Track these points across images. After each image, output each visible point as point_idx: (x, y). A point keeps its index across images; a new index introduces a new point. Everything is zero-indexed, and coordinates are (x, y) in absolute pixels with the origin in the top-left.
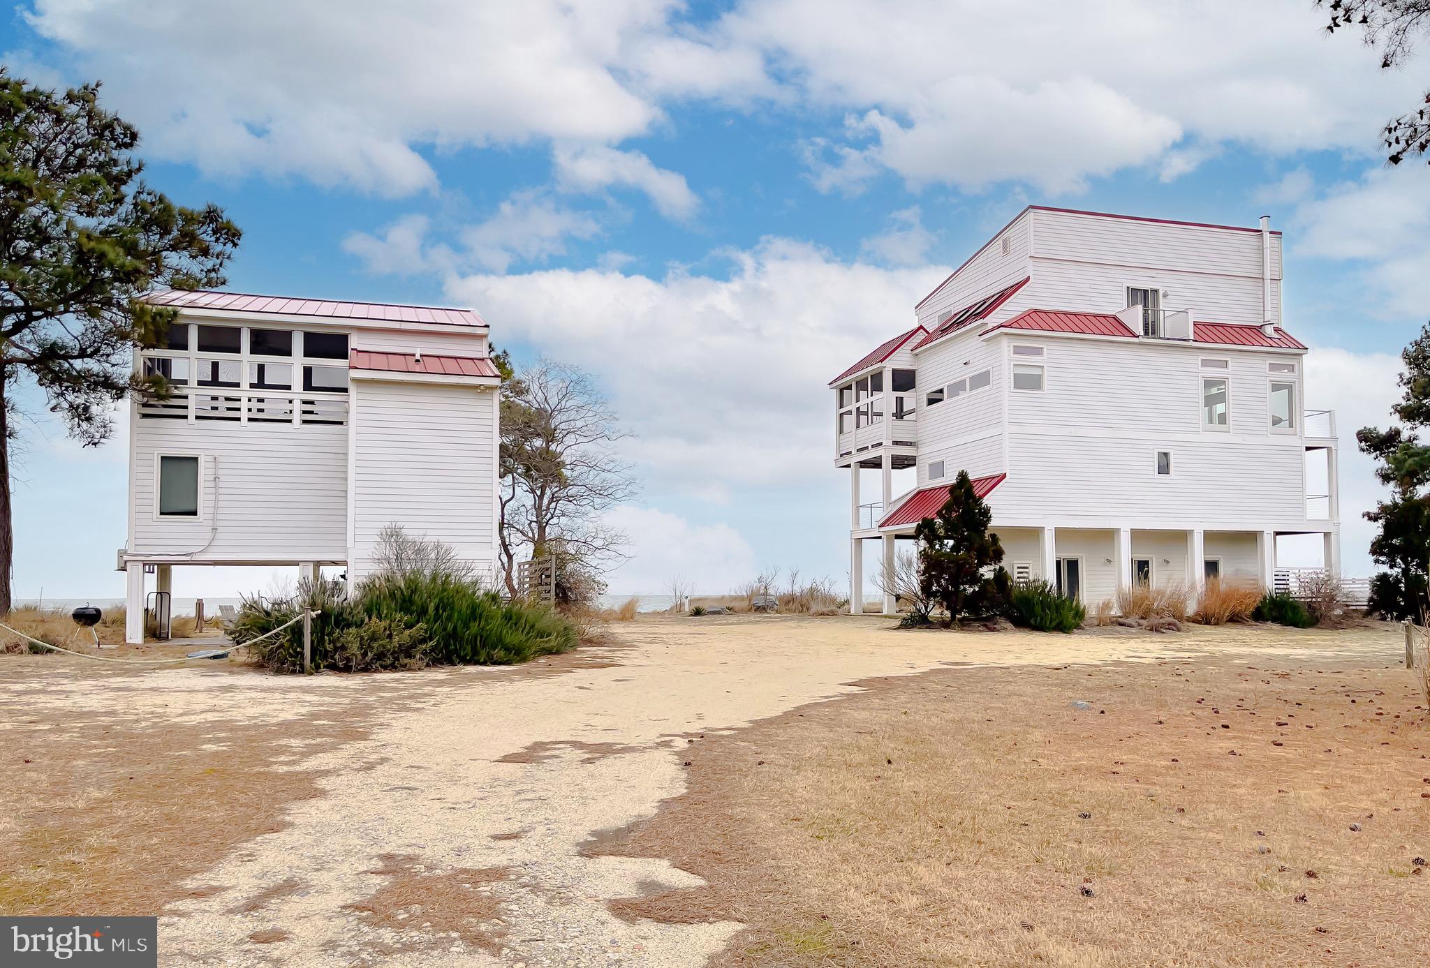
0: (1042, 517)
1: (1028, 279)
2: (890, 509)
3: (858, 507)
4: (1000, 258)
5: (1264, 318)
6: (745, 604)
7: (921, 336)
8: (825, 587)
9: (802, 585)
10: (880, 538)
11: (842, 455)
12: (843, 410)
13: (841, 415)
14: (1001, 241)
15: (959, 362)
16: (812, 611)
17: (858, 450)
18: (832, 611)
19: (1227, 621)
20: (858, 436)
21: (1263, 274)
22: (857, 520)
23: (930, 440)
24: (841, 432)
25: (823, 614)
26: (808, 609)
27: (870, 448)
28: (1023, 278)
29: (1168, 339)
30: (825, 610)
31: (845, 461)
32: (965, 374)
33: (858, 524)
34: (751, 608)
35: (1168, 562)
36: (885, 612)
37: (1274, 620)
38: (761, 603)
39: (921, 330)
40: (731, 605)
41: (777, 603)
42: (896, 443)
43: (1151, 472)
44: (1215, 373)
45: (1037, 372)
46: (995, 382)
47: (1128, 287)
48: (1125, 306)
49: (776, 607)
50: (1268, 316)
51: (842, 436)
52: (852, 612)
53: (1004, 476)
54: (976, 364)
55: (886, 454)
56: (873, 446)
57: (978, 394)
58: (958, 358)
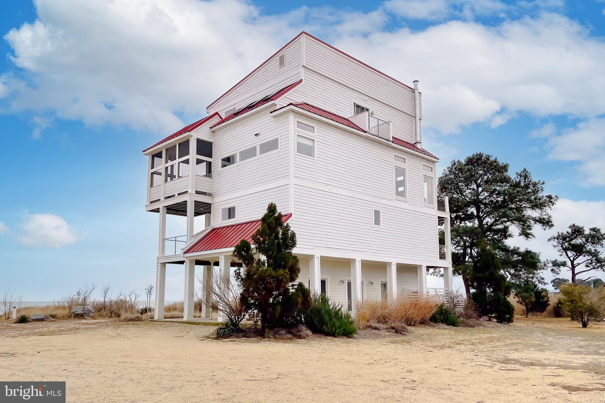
0: (313, 247)
1: (301, 81)
2: (192, 240)
3: (164, 240)
4: (278, 69)
5: (416, 139)
6: (66, 312)
7: (216, 120)
8: (130, 299)
9: (113, 296)
10: (182, 262)
11: (151, 202)
12: (153, 170)
13: (153, 174)
14: (278, 58)
15: (251, 134)
16: (122, 318)
17: (166, 198)
18: (138, 317)
19: (419, 323)
20: (166, 188)
21: (415, 114)
22: (163, 249)
23: (225, 191)
24: (152, 185)
25: (131, 320)
26: (119, 316)
27: (176, 195)
28: (298, 80)
29: (381, 138)
30: (133, 316)
31: (155, 206)
32: (256, 143)
33: (163, 252)
34: (71, 316)
35: (372, 283)
36: (185, 319)
37: (443, 321)
38: (80, 311)
39: (217, 116)
40: (54, 313)
41: (93, 311)
42: (197, 192)
43: (371, 223)
44: (401, 164)
45: (310, 143)
46: (282, 147)
47: (354, 103)
48: (353, 115)
49: (92, 314)
50: (418, 139)
51: (152, 189)
52: (156, 318)
53: (291, 215)
54: (265, 135)
55: (190, 199)
56: (179, 194)
57: (267, 156)
58: (251, 131)
